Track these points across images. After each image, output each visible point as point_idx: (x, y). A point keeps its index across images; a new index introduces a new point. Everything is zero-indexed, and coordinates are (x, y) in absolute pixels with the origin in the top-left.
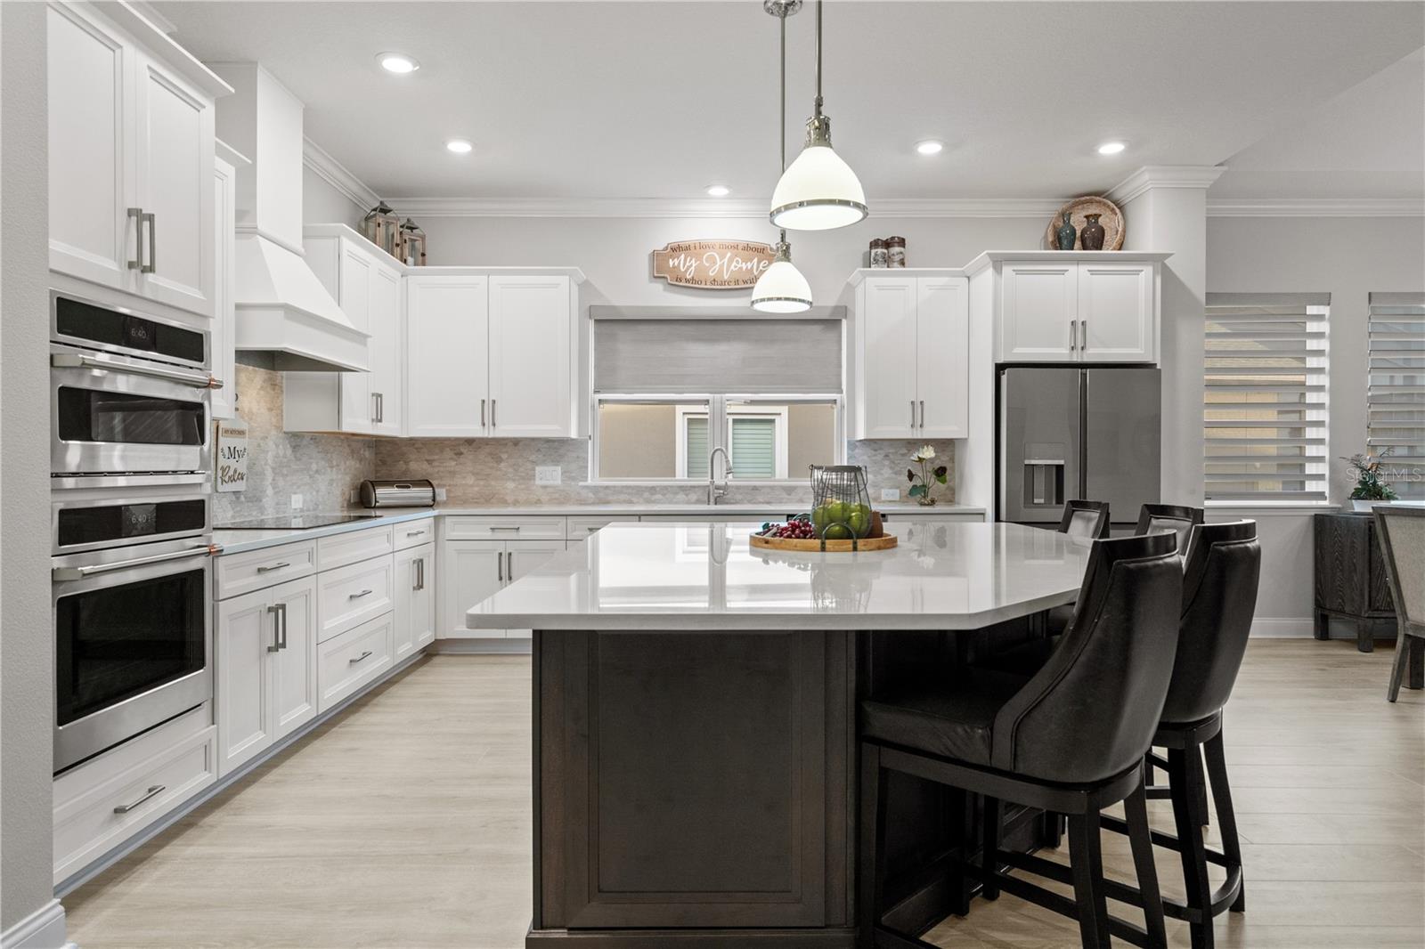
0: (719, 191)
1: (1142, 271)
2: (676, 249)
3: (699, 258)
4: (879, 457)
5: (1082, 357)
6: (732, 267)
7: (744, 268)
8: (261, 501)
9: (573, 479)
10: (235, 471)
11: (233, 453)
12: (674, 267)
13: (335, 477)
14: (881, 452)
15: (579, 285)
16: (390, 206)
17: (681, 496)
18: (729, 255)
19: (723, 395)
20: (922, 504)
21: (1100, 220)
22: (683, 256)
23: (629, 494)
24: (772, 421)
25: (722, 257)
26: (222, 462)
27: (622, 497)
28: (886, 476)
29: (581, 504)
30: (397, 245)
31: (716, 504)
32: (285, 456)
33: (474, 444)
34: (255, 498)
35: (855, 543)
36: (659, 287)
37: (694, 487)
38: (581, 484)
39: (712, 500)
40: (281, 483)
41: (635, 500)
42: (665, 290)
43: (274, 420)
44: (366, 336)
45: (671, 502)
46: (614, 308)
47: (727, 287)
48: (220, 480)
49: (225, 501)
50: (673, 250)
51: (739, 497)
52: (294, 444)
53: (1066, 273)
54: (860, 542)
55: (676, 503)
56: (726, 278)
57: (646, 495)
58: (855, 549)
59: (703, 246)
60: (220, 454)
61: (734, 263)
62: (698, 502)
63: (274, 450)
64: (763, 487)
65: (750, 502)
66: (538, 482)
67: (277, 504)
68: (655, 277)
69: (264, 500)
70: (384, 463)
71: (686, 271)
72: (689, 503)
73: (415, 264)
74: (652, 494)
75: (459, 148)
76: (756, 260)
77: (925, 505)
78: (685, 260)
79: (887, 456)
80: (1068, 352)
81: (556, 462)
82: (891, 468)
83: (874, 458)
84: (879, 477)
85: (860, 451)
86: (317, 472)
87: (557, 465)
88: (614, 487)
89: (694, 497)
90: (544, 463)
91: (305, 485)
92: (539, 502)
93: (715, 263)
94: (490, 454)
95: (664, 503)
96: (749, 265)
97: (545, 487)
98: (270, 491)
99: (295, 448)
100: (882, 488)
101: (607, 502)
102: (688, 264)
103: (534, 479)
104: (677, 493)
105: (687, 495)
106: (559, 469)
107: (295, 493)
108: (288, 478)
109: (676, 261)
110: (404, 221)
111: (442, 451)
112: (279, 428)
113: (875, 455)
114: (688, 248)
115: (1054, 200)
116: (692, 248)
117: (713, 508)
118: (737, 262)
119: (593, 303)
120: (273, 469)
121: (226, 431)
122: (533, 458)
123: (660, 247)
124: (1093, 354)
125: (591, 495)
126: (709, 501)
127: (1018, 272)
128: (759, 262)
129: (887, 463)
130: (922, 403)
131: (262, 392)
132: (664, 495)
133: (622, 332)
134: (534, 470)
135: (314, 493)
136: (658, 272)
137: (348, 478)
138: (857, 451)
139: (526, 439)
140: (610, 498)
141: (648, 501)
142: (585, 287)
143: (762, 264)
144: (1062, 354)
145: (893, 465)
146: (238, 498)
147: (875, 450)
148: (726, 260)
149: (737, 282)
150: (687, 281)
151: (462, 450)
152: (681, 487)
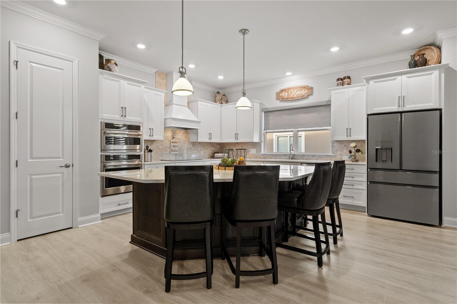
0: (288, 74)
1: (433, 73)
2: (282, 91)
3: (288, 92)
4: (342, 146)
5: (403, 109)
6: (297, 93)
7: (300, 93)
8: (183, 156)
9: (258, 152)
10: (175, 150)
11: (174, 146)
12: (282, 96)
13: (206, 151)
14: (343, 144)
15: (260, 104)
16: (220, 92)
17: (284, 157)
18: (296, 90)
19: (297, 129)
20: (353, 161)
21: (425, 55)
22: (284, 92)
23: (271, 156)
24: (301, 136)
25: (294, 91)
26: (171, 148)
27: (269, 157)
28: (345, 152)
29: (260, 158)
30: (221, 100)
31: (292, 159)
32: (190, 147)
33: (238, 144)
34: (182, 155)
35: (225, 168)
36: (278, 101)
37: (287, 155)
38: (260, 153)
39: (291, 158)
40: (189, 152)
41: (272, 158)
42: (280, 102)
43: (187, 140)
44: (200, 122)
45: (281, 159)
46: (267, 108)
47: (295, 99)
48: (171, 152)
49: (173, 156)
50: (281, 91)
51: (299, 158)
52: (193, 144)
53: (396, 79)
54: (227, 168)
55: (283, 159)
56: (295, 97)
57: (275, 156)
58: (225, 169)
59: (289, 89)
60: (171, 147)
61: (297, 92)
62: (288, 159)
63: (186, 146)
64: (306, 155)
65: (302, 159)
66: (251, 153)
67: (188, 156)
68: (278, 99)
69: (184, 156)
70: (222, 148)
71: (285, 96)
72: (286, 159)
73: (225, 103)
74: (276, 156)
75: (221, 77)
76: (303, 90)
77: (354, 161)
78: (284, 93)
79: (345, 146)
80: (397, 108)
81: (254, 148)
82: (346, 150)
83: (340, 146)
84: (342, 152)
85: (336, 144)
86: (200, 150)
87: (255, 149)
88: (267, 154)
89: (287, 157)
90: (252, 148)
91: (196, 153)
92: (251, 158)
93: (292, 93)
94: (241, 146)
95: (279, 159)
96: (301, 92)
97: (252, 154)
98: (185, 154)
99: (193, 145)
100: (344, 156)
101: (266, 158)
102: (285, 94)
103: (250, 152)
104: (282, 156)
105: (285, 157)
106: (255, 150)
107: (193, 154)
108: (191, 151)
109: (282, 94)
110: (223, 95)
111: (232, 145)
112: (189, 141)
113: (341, 146)
114: (285, 90)
115: (412, 51)
116: (286, 90)
117: (291, 160)
118: (298, 92)
119: (263, 108)
120: (187, 150)
121: (172, 142)
122: (250, 147)
123: (278, 91)
124: (408, 107)
125: (262, 156)
126: (290, 158)
127: (375, 82)
128: (304, 91)
129: (345, 148)
130: (350, 128)
131: (183, 134)
132: (279, 156)
133: (271, 114)
134: (250, 150)
135: (199, 154)
136: (278, 98)
137: (211, 151)
138: (335, 144)
139: (248, 142)
140: (267, 157)
141: (276, 158)
142: (261, 104)
143: (305, 91)
144: (395, 109)
145: (347, 149)
146: (176, 155)
147: (341, 144)
148: (295, 92)
149: (298, 97)
150: (285, 99)
151: (236, 145)
152: (283, 155)
